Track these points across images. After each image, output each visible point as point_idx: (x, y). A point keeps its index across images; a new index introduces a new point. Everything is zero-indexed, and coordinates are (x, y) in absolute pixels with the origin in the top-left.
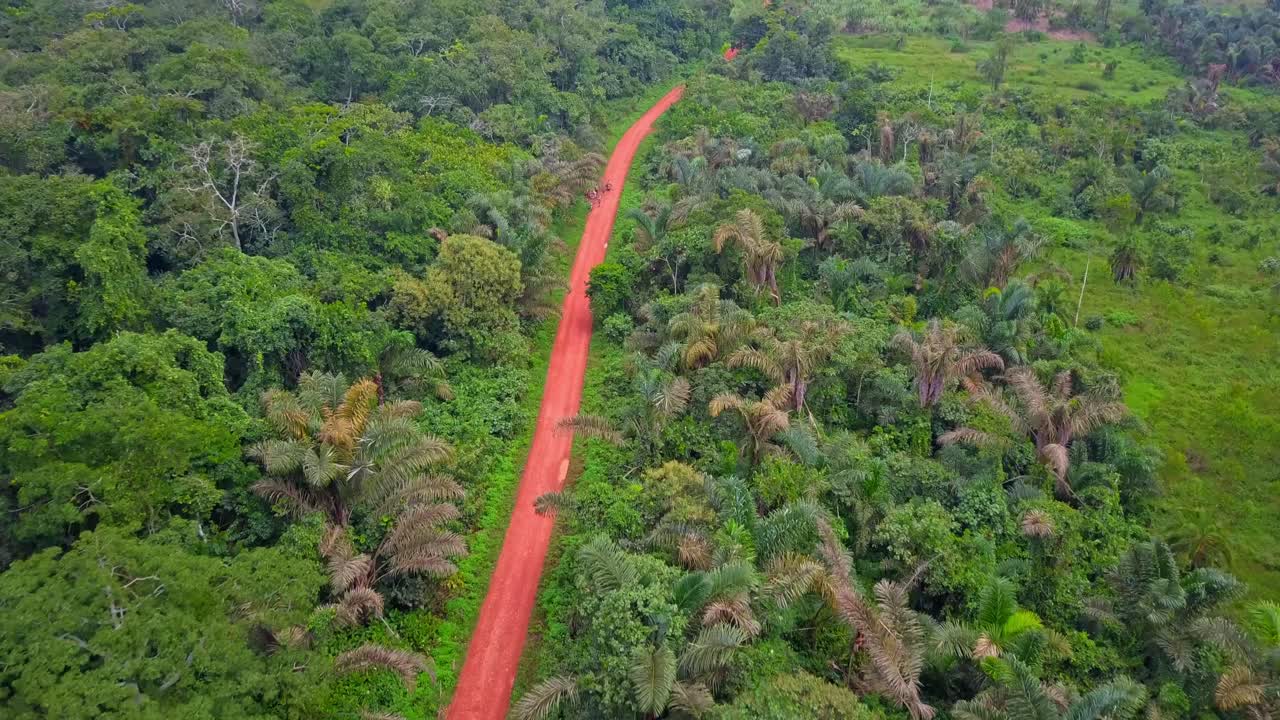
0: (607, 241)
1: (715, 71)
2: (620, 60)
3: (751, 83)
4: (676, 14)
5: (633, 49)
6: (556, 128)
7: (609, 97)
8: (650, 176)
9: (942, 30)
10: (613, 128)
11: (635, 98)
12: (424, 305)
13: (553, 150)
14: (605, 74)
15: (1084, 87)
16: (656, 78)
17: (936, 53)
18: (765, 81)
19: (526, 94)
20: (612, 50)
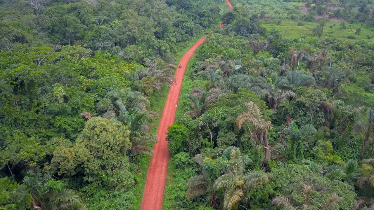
0: (177, 104)
1: (217, 32)
2: (182, 28)
3: (230, 36)
4: (201, 12)
5: (186, 24)
6: (156, 55)
7: (177, 42)
8: (194, 74)
9: (293, 18)
10: (179, 54)
11: (187, 42)
12: (71, 162)
13: (153, 65)
14: (176, 33)
15: (350, 37)
16: (195, 35)
17: (292, 26)
18: (235, 35)
19: (143, 41)
20: (178, 25)
